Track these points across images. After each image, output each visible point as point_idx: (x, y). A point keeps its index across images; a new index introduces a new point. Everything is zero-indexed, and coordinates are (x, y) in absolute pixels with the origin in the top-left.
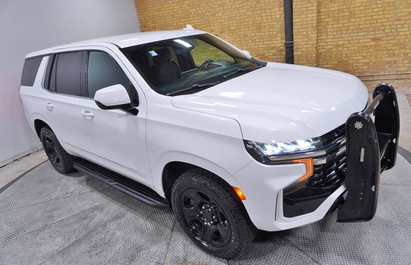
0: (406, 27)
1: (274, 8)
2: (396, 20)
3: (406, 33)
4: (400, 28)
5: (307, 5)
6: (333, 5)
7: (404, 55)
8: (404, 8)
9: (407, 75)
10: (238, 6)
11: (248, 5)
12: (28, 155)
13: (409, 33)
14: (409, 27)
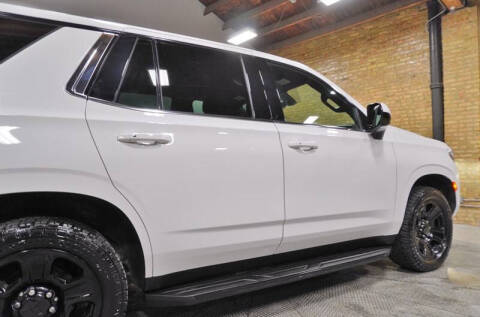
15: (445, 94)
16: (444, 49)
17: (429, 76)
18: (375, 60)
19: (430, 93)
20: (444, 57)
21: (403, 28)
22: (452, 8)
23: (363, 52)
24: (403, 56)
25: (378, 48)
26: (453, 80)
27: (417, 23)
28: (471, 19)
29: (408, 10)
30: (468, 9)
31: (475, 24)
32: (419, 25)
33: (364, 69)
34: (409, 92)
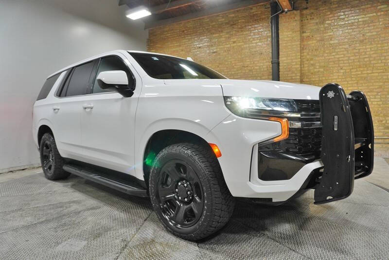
0: (378, 98)
1: (264, 76)
2: (368, 92)
3: (379, 103)
4: (372, 99)
5: (291, 75)
6: (314, 77)
7: (378, 121)
8: (375, 82)
9: (383, 140)
10: (233, 73)
11: (242, 72)
12: (23, 170)
13: (381, 103)
14: (381, 98)
15: (280, 67)
16: (280, 37)
17: (271, 54)
18: (235, 40)
19: (271, 66)
20: (280, 42)
21: (255, 19)
22: (286, 10)
23: (227, 33)
24: (254, 39)
25: (238, 31)
26: (285, 59)
27: (264, 16)
28: (296, 18)
29: (258, 7)
30: (295, 12)
31: (298, 23)
32: (265, 18)
33: (229, 46)
34: (258, 65)
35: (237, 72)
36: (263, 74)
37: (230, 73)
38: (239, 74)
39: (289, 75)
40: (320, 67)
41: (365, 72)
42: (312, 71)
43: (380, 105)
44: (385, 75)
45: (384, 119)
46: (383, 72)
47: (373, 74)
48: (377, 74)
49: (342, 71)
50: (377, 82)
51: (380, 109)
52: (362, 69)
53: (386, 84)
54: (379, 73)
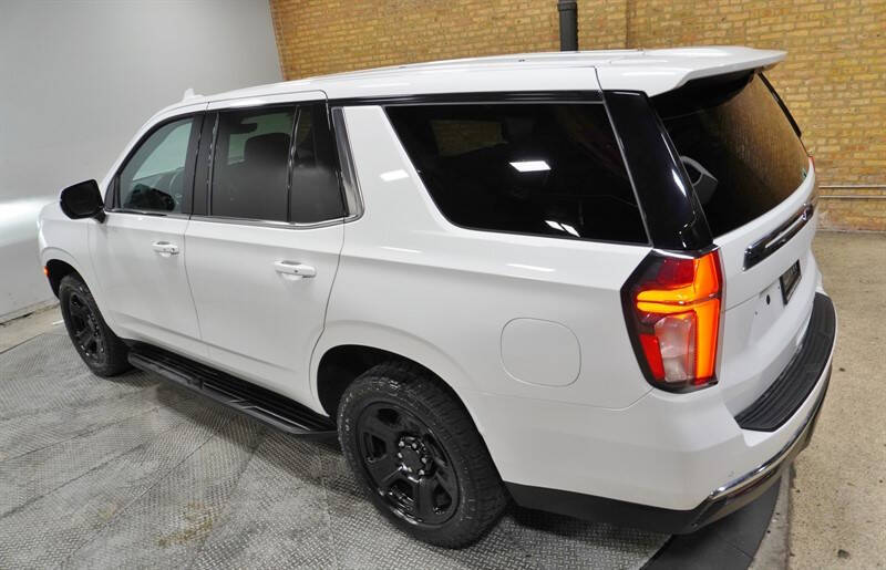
0: (803, 93)
1: (542, 42)
2: (782, 78)
3: (803, 105)
4: (791, 94)
5: (605, 40)
6: (658, 41)
8: (799, 53)
10: (472, 34)
11: (491, 34)
12: (25, 316)
13: (808, 104)
14: (809, 93)
15: (580, 20)
19: (558, 16)
34: (528, 13)
35: (479, 33)
36: (540, 36)
37: (465, 35)
38: (485, 38)
39: (600, 41)
40: (674, 16)
41: (779, 28)
42: (654, 27)
43: (805, 110)
44: (826, 35)
45: (812, 142)
46: (821, 27)
47: (795, 33)
48: (805, 33)
49: (724, 26)
50: (804, 52)
51: (806, 120)
52: (771, 20)
53: (825, 56)
54: (810, 29)
